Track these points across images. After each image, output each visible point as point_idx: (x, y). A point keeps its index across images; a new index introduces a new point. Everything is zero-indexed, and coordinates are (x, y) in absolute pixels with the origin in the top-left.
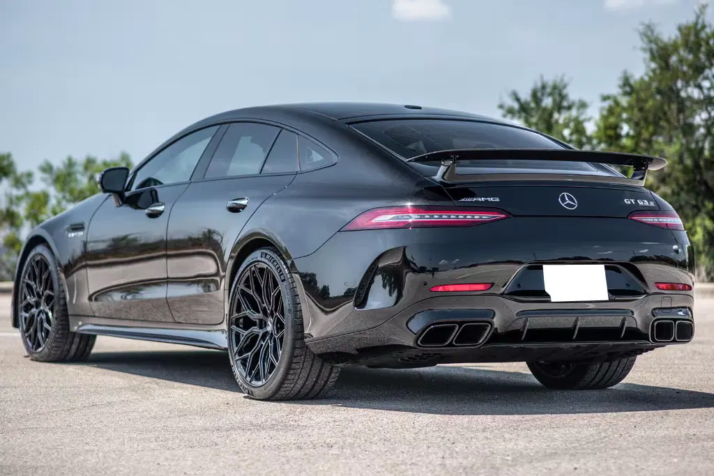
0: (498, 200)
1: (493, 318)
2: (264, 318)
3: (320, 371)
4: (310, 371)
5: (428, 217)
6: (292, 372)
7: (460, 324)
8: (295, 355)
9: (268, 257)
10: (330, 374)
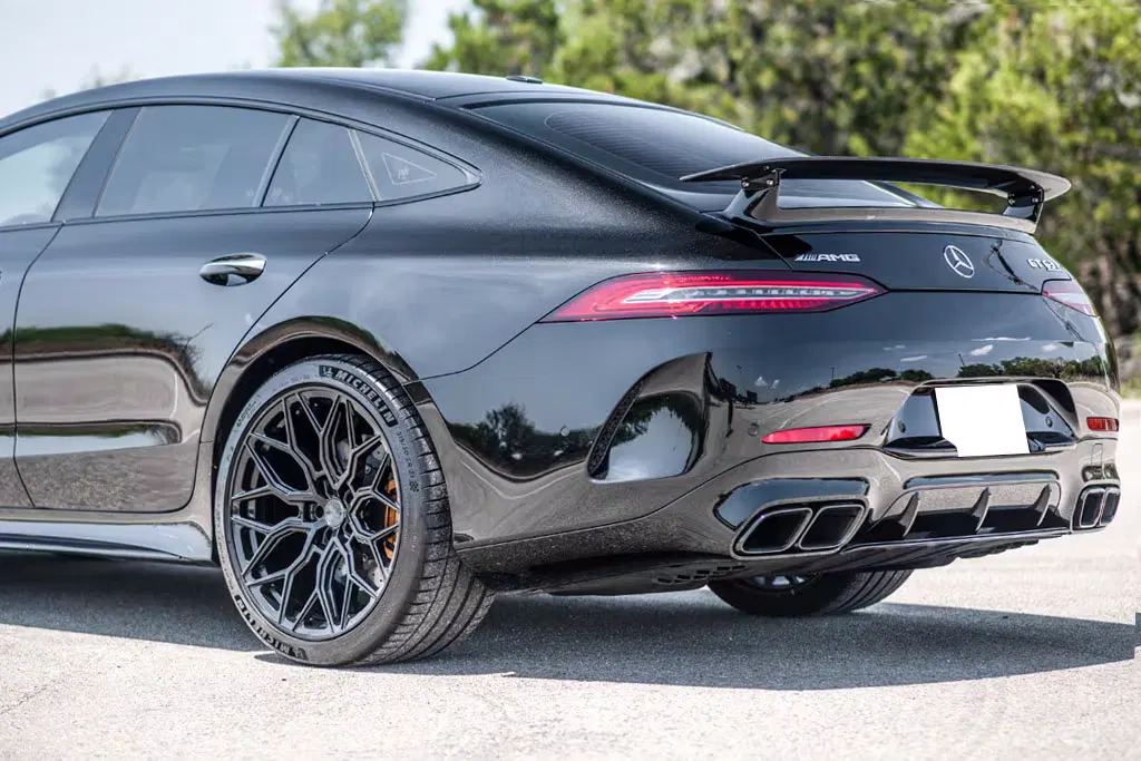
0: (857, 259)
1: (866, 494)
2: (319, 500)
3: (463, 605)
4: (447, 604)
5: (744, 292)
6: (415, 609)
7: (815, 506)
8: (426, 575)
9: (340, 375)
10: (478, 608)
